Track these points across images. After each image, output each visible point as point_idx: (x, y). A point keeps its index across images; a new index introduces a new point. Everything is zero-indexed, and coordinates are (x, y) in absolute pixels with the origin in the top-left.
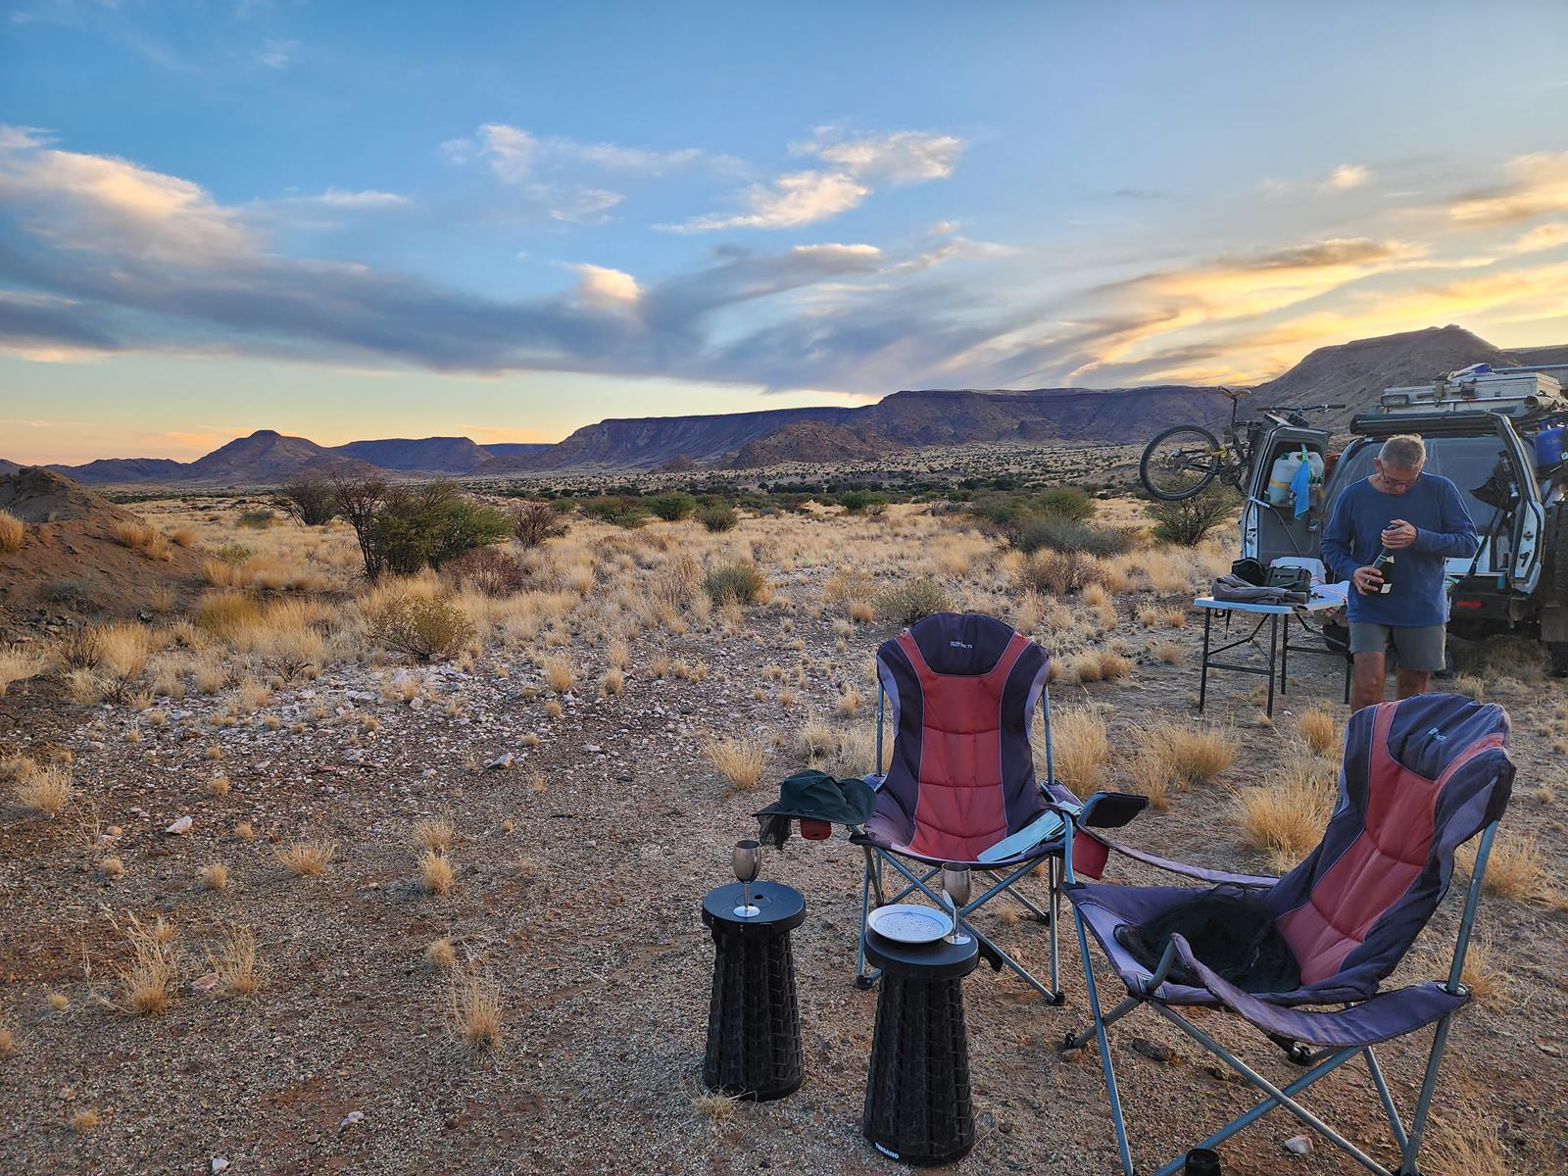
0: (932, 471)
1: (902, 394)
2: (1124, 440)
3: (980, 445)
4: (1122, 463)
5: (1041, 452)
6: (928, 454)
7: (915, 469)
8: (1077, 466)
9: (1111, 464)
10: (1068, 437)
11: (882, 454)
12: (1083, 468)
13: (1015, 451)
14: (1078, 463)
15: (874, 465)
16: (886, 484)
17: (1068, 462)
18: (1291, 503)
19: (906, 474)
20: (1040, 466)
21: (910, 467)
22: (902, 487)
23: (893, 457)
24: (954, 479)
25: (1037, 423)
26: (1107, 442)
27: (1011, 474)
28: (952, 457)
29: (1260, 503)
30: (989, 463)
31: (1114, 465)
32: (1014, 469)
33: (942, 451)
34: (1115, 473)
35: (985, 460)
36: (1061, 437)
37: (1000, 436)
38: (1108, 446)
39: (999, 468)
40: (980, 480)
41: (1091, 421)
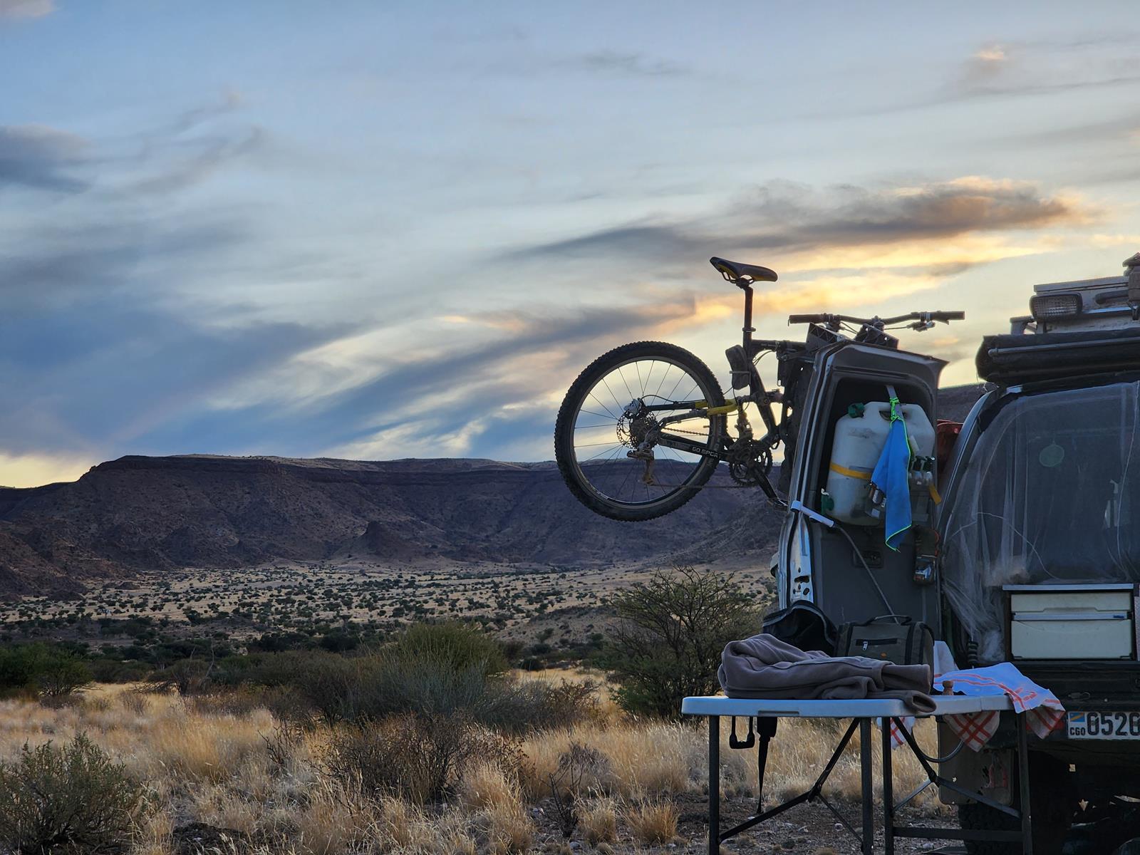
0: (194, 618)
1: (129, 463)
2: (566, 561)
3: (294, 567)
4: (564, 605)
5: (411, 584)
6: (185, 585)
7: (158, 615)
8: (479, 612)
9: (544, 607)
10: (461, 554)
11: (89, 584)
12: (492, 615)
13: (360, 580)
14: (482, 606)
15: (71, 608)
16: (95, 647)
17: (463, 603)
18: (876, 513)
19: (138, 627)
20: (410, 609)
21: (148, 612)
22: (131, 654)
23: (112, 591)
24: (239, 636)
25: (400, 526)
26: (535, 566)
27: (354, 627)
28: (236, 592)
29: (813, 515)
30: (311, 604)
31: (550, 609)
32: (360, 616)
33: (213, 579)
34: (554, 625)
35: (302, 597)
36: (446, 554)
37: (330, 550)
38: (537, 572)
39: (331, 614)
40: (292, 637)
41: (503, 523)
